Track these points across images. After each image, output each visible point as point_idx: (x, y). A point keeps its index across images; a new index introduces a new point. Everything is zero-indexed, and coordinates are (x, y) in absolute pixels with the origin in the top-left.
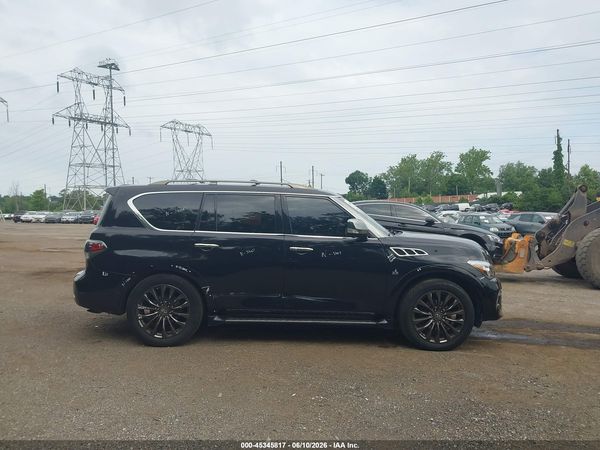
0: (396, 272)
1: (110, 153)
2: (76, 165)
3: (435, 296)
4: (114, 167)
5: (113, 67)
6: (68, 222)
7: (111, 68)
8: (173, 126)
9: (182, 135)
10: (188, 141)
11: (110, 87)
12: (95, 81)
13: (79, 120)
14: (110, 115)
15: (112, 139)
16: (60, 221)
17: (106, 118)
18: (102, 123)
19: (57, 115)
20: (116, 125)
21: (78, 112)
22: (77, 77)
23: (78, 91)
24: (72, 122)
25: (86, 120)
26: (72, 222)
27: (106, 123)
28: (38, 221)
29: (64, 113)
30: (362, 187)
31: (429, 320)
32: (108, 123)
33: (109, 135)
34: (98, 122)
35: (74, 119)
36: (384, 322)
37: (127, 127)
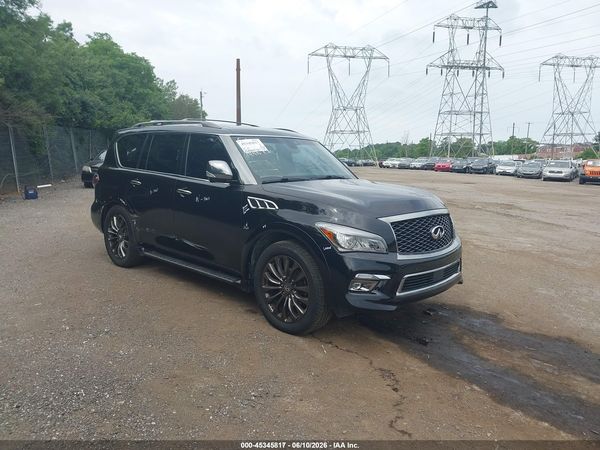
1: (479, 98)
2: (444, 113)
4: (482, 113)
5: (490, 5)
6: (415, 168)
7: (488, 7)
8: (557, 62)
11: (485, 28)
12: (470, 24)
13: (451, 67)
14: (482, 59)
15: (482, 84)
16: (408, 168)
17: (479, 61)
18: (473, 68)
19: (431, 65)
20: (489, 69)
21: (451, 59)
22: (452, 23)
23: (452, 38)
24: (444, 70)
25: (457, 67)
26: (418, 169)
27: (478, 68)
28: (394, 167)
29: (438, 63)
32: (480, 67)
33: (480, 79)
34: (470, 68)
35: (446, 67)
36: (239, 282)
37: (501, 69)
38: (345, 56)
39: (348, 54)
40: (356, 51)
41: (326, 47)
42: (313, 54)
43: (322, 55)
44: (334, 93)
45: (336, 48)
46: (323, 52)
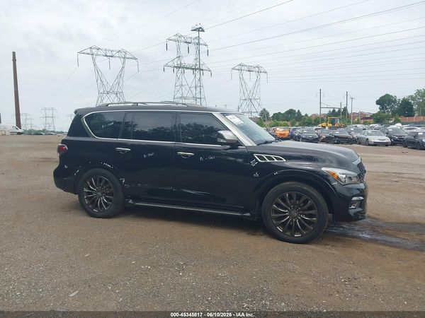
0: (256, 175)
1: (198, 89)
2: (178, 98)
3: (290, 197)
4: (200, 98)
5: (200, 30)
7: (199, 31)
8: (241, 68)
9: (246, 74)
10: (250, 78)
11: (198, 44)
12: (189, 40)
13: (179, 68)
14: (198, 64)
15: (199, 80)
17: (196, 65)
18: (193, 69)
19: (166, 65)
20: (202, 70)
21: (179, 62)
22: (178, 39)
23: (179, 48)
24: (175, 69)
25: (183, 68)
27: (196, 69)
29: (171, 64)
30: (391, 108)
31: (286, 216)
32: (197, 69)
33: (198, 77)
34: (191, 69)
35: (176, 67)
36: (248, 214)
37: (210, 71)
38: (106, 56)
39: (108, 54)
40: (114, 53)
41: (91, 48)
42: (81, 52)
43: (88, 54)
44: (99, 81)
45: (98, 49)
46: (89, 51)
